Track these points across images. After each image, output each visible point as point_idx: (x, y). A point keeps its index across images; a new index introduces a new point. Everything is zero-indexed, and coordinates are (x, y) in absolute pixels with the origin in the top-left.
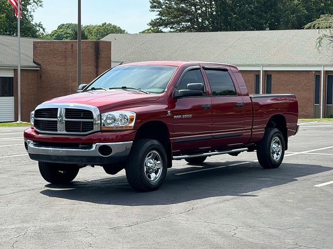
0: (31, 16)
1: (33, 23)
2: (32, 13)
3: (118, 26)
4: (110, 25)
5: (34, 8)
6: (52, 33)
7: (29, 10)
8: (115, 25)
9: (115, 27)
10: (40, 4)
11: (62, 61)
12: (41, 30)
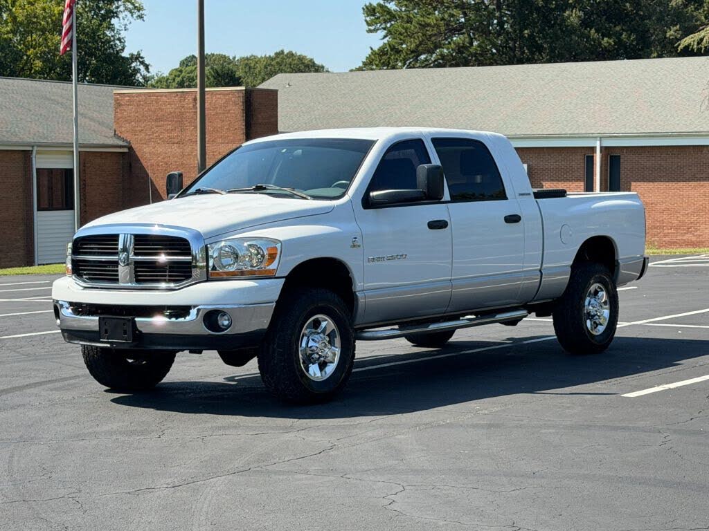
0: (119, 39)
1: (125, 54)
2: (123, 34)
3: (309, 57)
4: (293, 55)
5: (126, 22)
6: (170, 74)
7: (117, 26)
8: (304, 54)
9: (301, 59)
10: (137, 14)
11: (174, 134)
12: (142, 68)
